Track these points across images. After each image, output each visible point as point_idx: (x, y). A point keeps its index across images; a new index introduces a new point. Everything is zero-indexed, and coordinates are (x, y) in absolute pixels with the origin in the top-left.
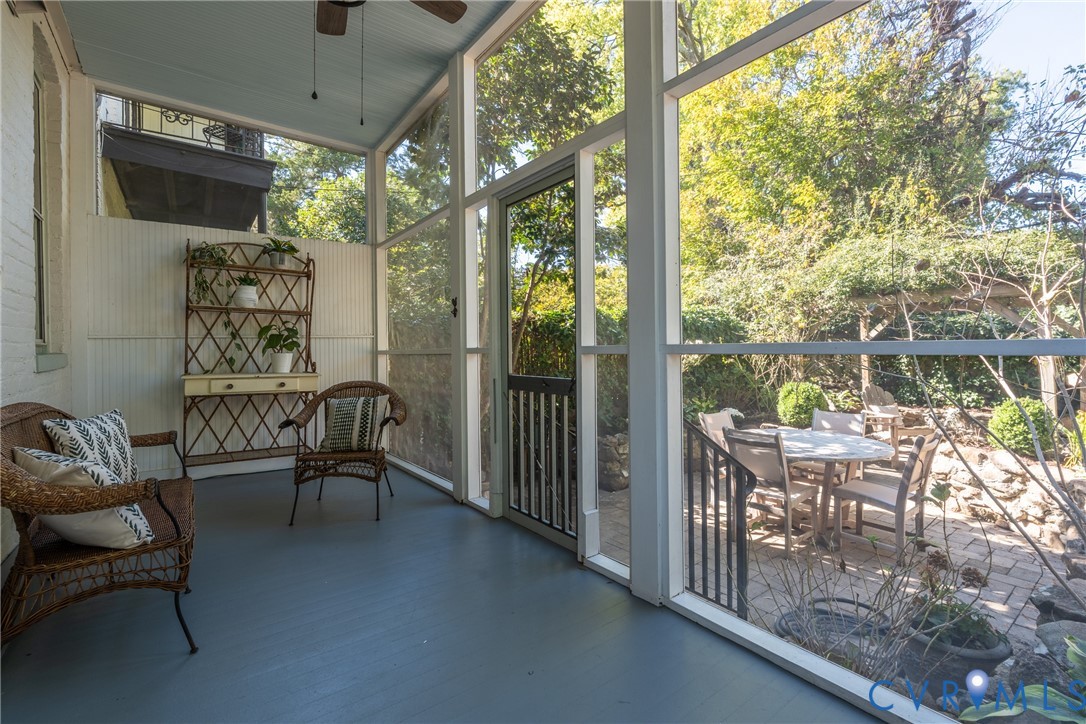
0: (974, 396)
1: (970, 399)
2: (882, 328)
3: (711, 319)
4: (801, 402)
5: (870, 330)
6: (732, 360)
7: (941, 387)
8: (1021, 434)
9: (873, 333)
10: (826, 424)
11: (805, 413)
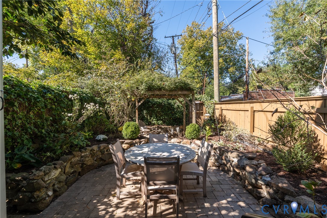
0: (161, 122)
1: (160, 123)
2: (142, 102)
3: (86, 95)
4: (133, 129)
5: (138, 103)
6: (101, 113)
7: (154, 120)
8: (195, 134)
9: (140, 104)
10: (155, 140)
11: (135, 134)
